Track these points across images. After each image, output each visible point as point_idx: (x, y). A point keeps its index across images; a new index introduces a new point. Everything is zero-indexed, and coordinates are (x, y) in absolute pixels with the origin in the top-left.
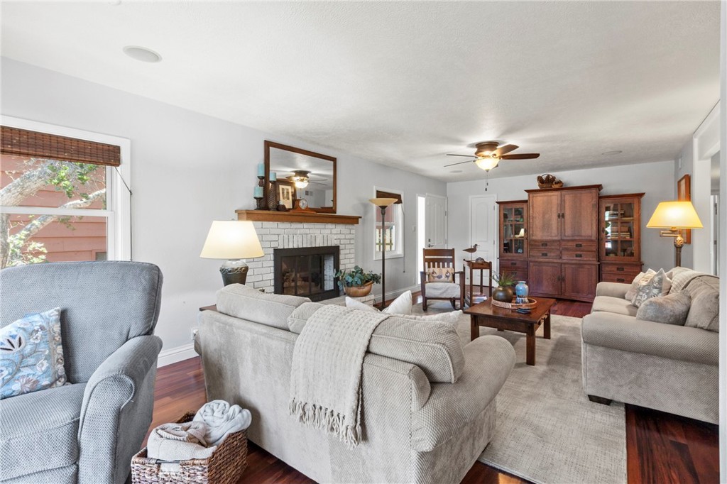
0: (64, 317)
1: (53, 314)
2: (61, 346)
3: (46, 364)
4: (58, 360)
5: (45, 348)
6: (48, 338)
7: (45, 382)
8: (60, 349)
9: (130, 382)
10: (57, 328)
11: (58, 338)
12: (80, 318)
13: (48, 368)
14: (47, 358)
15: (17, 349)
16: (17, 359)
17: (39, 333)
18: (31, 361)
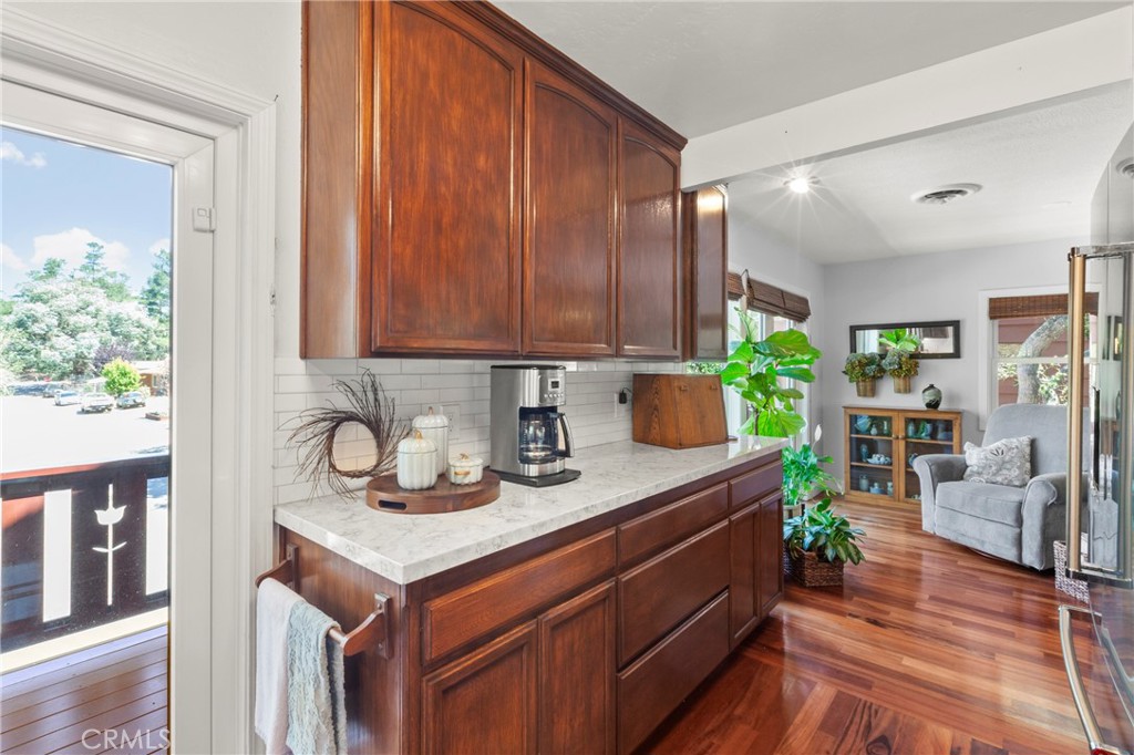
0: (1033, 443)
1: (1025, 440)
2: (1029, 463)
3: (1017, 472)
5: (1018, 461)
6: (1020, 455)
7: (1017, 483)
8: (1028, 465)
9: (1054, 488)
10: (1028, 450)
11: (1028, 457)
12: (1045, 447)
14: (1019, 468)
15: (1000, 456)
16: (1001, 462)
17: (1015, 450)
18: (1008, 466)
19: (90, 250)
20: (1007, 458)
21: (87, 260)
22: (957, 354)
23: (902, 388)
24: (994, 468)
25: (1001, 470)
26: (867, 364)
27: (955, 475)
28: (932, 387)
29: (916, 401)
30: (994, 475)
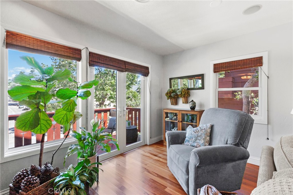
0: (212, 127)
1: (209, 125)
2: (209, 137)
3: (203, 141)
4: (206, 142)
5: (203, 136)
6: (205, 133)
8: (208, 138)
9: (198, 157)
10: (209, 131)
11: (208, 134)
12: (216, 129)
13: (203, 143)
14: (204, 139)
15: (197, 133)
16: (196, 136)
17: (203, 131)
18: (199, 138)
19: (31, 69)
20: (200, 134)
21: (31, 72)
22: (203, 88)
23: (184, 101)
24: (194, 139)
25: (196, 140)
26: (172, 93)
27: (180, 141)
28: (192, 101)
29: (187, 107)
30: (194, 142)
